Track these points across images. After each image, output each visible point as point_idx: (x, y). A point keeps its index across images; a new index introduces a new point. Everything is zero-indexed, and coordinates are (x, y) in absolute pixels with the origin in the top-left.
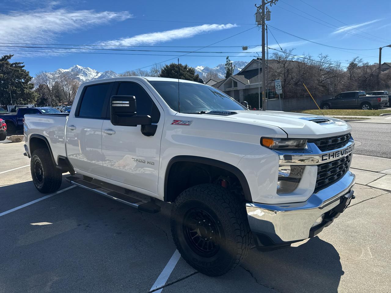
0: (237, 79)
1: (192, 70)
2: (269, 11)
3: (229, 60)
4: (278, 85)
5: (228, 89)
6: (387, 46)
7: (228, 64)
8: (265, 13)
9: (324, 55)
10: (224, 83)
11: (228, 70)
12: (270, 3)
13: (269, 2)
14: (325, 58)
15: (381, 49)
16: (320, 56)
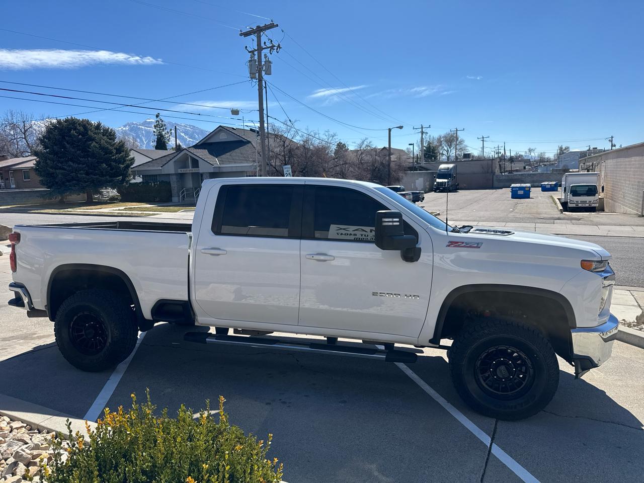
0: (197, 155)
1: (110, 133)
2: (268, 61)
3: (161, 120)
4: (288, 173)
5: (181, 171)
6: (397, 127)
7: (159, 125)
8: (263, 63)
9: (331, 133)
10: (173, 160)
11: (159, 136)
12: (270, 49)
13: (268, 48)
14: (333, 137)
15: (390, 130)
16: (327, 134)
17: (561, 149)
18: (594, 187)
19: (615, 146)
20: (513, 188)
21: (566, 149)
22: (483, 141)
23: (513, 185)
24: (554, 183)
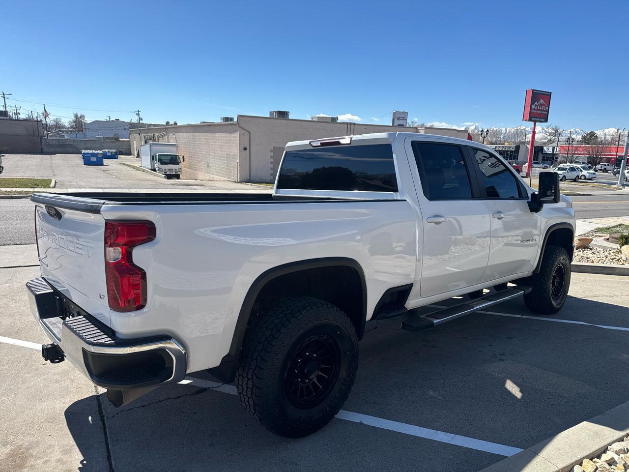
17: (76, 116)
18: (175, 157)
19: (142, 119)
20: (84, 154)
21: (81, 117)
22: (4, 97)
23: (84, 151)
24: (114, 151)
